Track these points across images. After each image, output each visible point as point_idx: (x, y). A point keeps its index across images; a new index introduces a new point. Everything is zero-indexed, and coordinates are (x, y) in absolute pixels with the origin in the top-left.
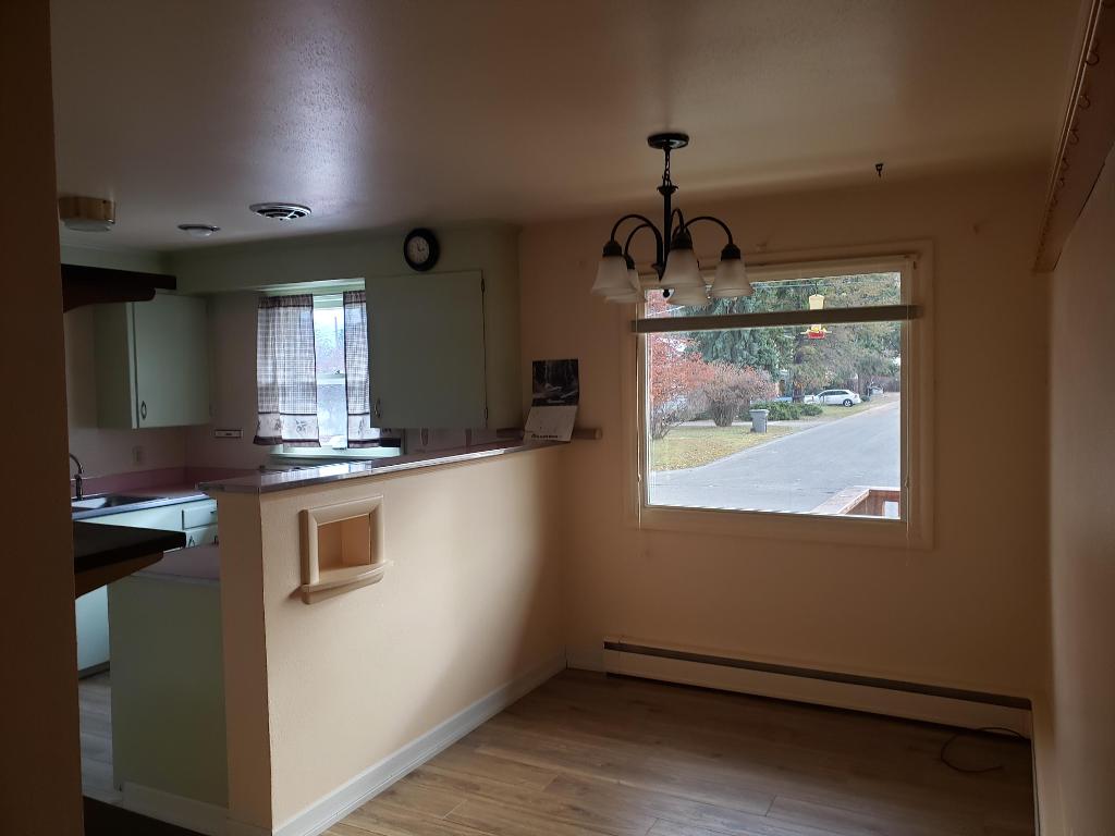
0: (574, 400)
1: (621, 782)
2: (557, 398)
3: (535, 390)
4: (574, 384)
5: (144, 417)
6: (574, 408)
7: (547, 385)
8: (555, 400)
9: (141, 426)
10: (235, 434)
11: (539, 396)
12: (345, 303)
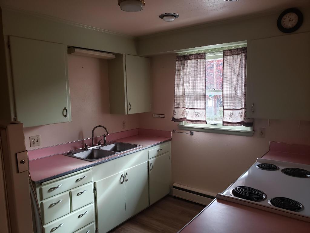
5: (130, 109)
9: (129, 113)
10: (161, 116)
12: (224, 56)
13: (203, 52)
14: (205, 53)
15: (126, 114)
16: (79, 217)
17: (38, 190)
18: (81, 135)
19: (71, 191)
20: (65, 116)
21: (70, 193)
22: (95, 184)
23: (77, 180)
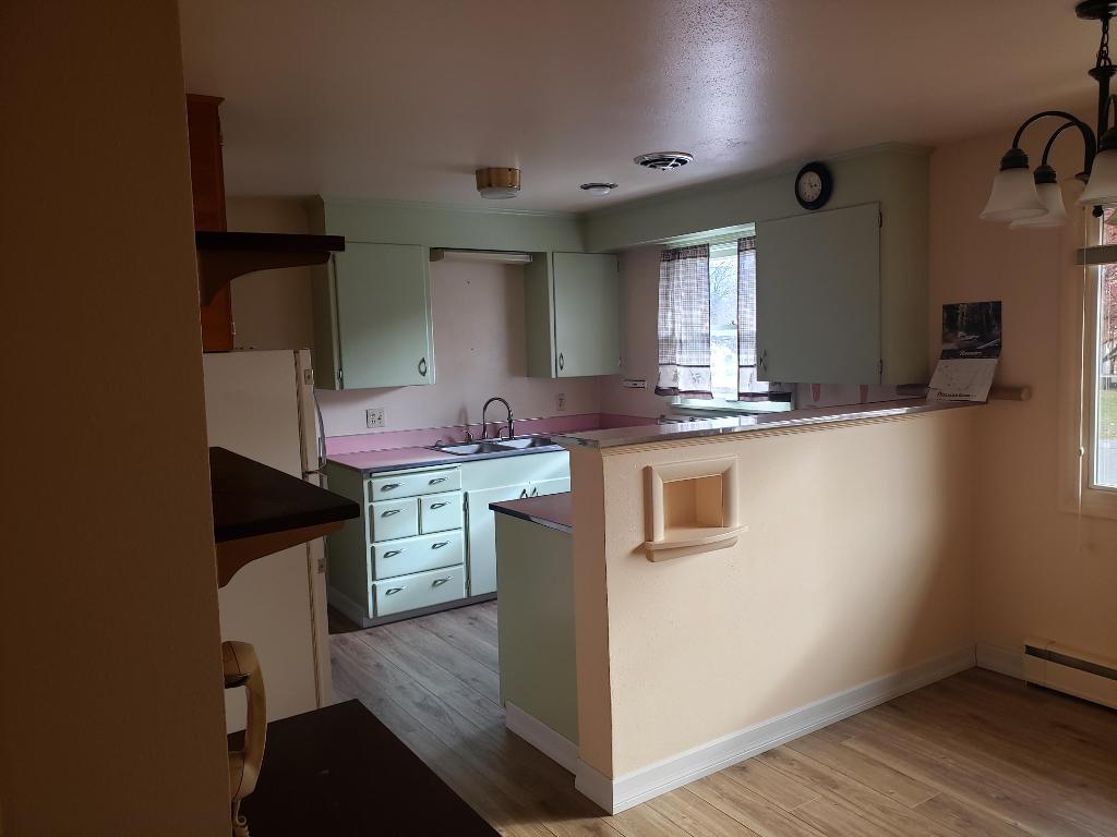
0: (994, 351)
1: (1019, 824)
2: (972, 349)
3: (945, 340)
4: (995, 332)
5: (562, 368)
6: (993, 362)
7: (961, 333)
8: (968, 351)
9: (559, 375)
10: (640, 384)
11: (951, 346)
12: (739, 251)
13: (703, 242)
14: (708, 245)
15: (554, 376)
16: (434, 547)
17: (366, 483)
18: (463, 413)
19: (422, 498)
20: (424, 374)
21: (420, 501)
22: (466, 495)
23: (432, 482)
